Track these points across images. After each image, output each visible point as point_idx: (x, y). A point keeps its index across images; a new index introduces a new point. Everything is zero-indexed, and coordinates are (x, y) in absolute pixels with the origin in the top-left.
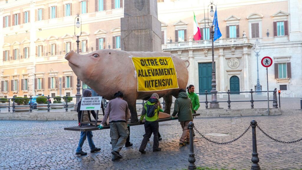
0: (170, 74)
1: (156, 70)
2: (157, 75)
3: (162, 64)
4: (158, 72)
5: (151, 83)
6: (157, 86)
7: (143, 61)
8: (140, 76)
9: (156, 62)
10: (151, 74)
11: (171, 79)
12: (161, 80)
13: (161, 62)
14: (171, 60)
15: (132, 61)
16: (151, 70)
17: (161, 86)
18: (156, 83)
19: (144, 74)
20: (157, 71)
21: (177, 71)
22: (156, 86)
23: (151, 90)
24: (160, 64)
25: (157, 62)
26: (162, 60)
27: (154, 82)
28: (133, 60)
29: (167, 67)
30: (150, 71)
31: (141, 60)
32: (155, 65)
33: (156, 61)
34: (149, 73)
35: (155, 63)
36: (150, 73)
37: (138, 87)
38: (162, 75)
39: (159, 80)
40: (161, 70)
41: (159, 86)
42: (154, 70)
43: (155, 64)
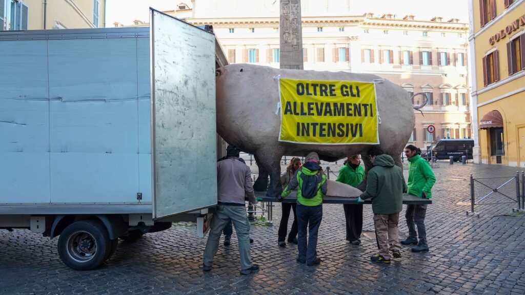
0: (360, 114)
1: (328, 104)
2: (328, 114)
3: (345, 93)
4: (332, 108)
5: (311, 127)
6: (325, 135)
7: (303, 87)
8: (289, 113)
9: (332, 91)
10: (314, 111)
11: (361, 125)
12: (334, 124)
13: (344, 89)
14: (371, 87)
15: (279, 85)
16: (317, 104)
17: (334, 135)
18: (322, 130)
19: (298, 111)
20: (330, 107)
21: (379, 110)
22: (321, 135)
23: (308, 141)
24: (341, 95)
25: (334, 90)
26: (348, 86)
27: (318, 128)
28: (281, 85)
29: (357, 101)
30: (313, 106)
31: (298, 85)
32: (327, 95)
33: (333, 88)
34: (310, 109)
35: (328, 90)
36: (312, 109)
37: (280, 133)
38: (339, 115)
39: (329, 124)
40: (339, 105)
41: (329, 135)
42: (322, 104)
43: (329, 94)
